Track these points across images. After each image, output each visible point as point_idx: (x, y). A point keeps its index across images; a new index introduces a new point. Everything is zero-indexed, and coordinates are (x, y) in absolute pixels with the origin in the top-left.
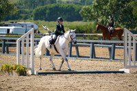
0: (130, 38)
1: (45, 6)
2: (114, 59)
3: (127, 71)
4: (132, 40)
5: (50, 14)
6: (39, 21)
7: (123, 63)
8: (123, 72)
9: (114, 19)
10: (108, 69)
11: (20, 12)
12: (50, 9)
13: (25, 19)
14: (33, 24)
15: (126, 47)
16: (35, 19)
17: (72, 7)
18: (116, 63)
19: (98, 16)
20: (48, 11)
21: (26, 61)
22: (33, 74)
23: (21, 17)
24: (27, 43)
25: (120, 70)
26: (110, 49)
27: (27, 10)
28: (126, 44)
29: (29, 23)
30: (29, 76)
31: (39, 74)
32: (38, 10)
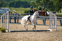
0: (52, 16)
1: (14, 1)
2: (45, 25)
3: (51, 30)
4: (53, 16)
5: (16, 5)
6: (11, 8)
7: (49, 27)
8: (49, 31)
9: (45, 7)
10: (42, 30)
11: (3, 3)
12: (16, 2)
13: (5, 6)
14: (8, 9)
15: (51, 19)
16: (9, 7)
17: (26, 2)
18: (46, 27)
19: (38, 6)
20: (15, 3)
21: (5, 26)
22: (8, 32)
23: (3, 6)
24: (6, 18)
25: (48, 30)
26: (43, 20)
27: (6, 3)
28: (50, 18)
29: (6, 8)
30: (7, 32)
31: (11, 32)
32: (10, 3)
